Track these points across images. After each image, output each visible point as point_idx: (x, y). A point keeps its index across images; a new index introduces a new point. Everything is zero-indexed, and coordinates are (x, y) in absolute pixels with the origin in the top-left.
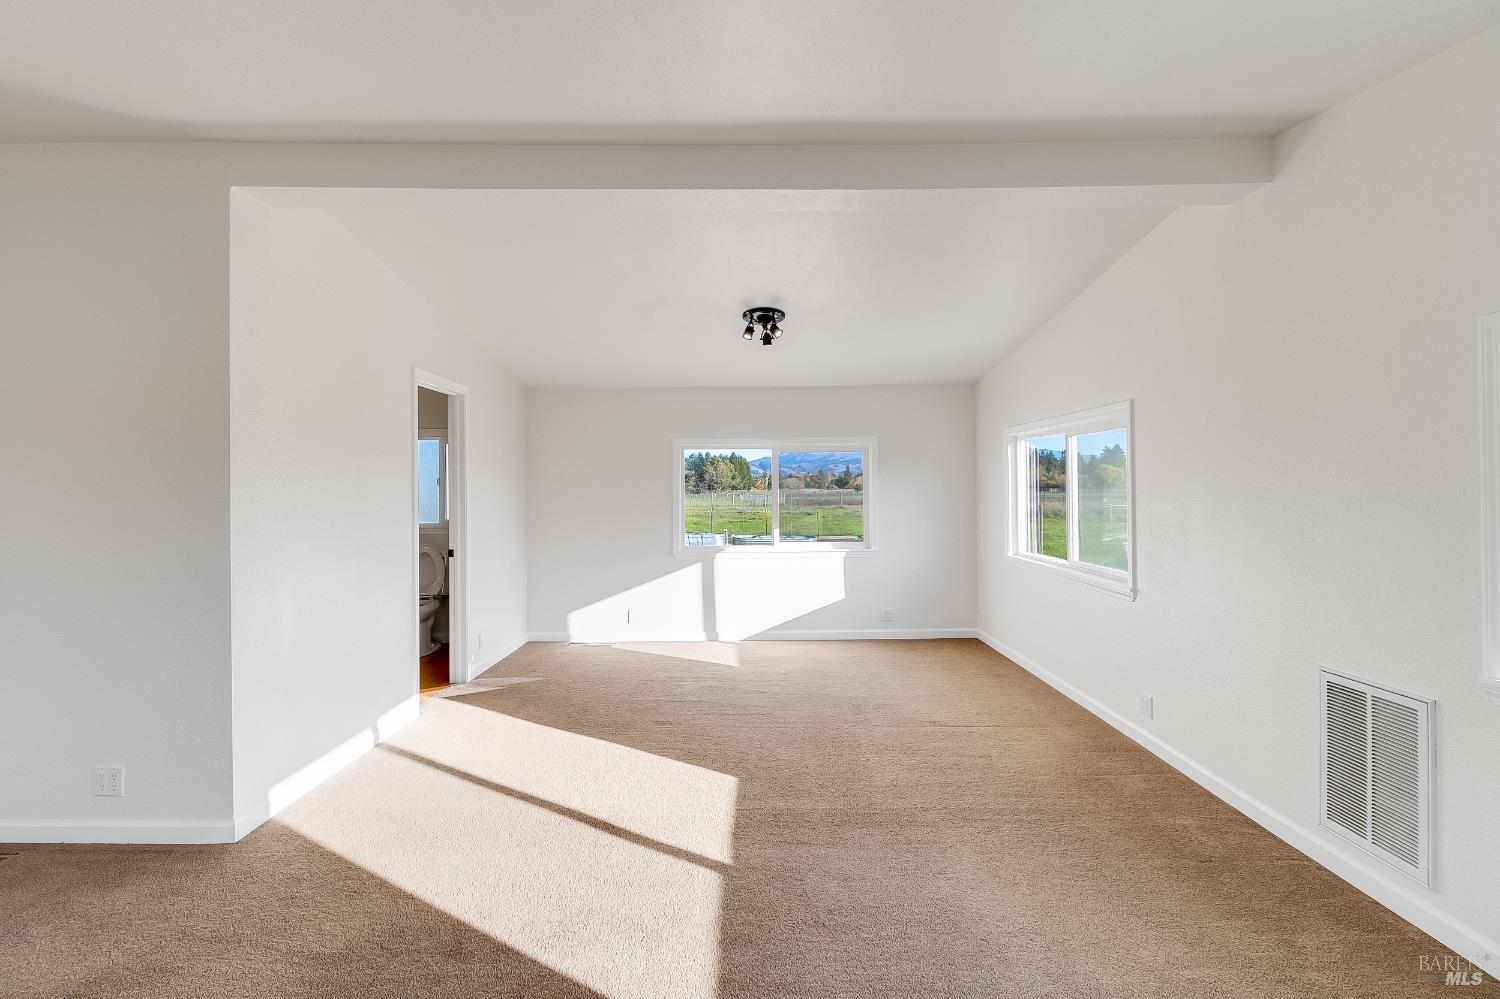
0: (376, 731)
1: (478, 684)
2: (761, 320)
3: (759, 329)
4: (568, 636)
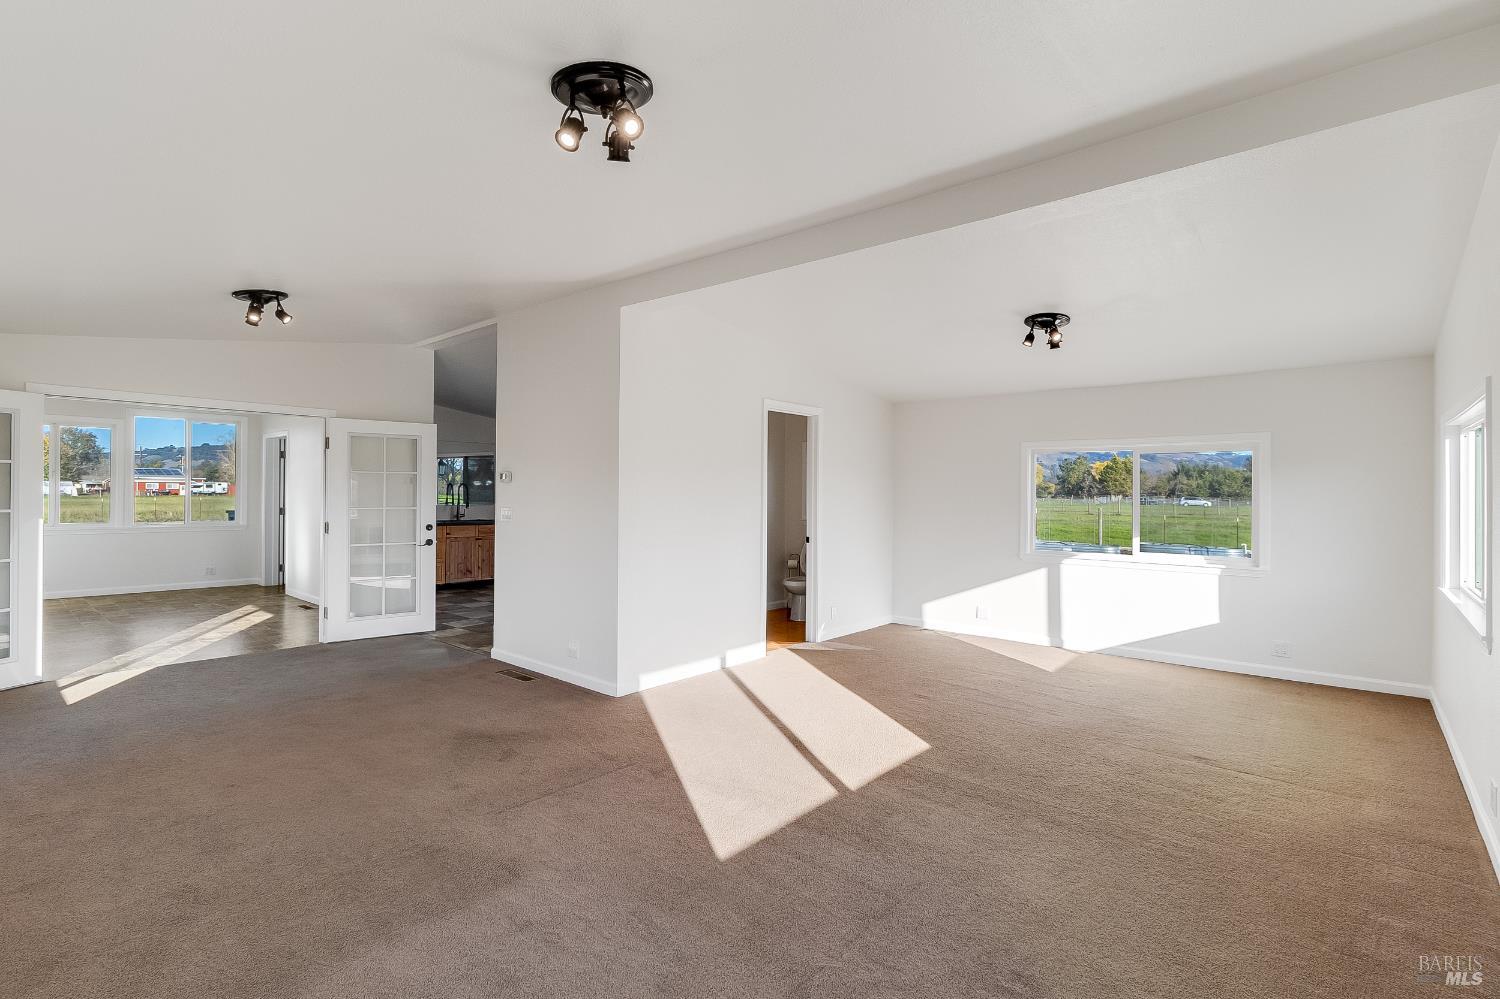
0: (723, 660)
1: (825, 646)
2: (1044, 325)
3: (1040, 334)
4: (922, 622)
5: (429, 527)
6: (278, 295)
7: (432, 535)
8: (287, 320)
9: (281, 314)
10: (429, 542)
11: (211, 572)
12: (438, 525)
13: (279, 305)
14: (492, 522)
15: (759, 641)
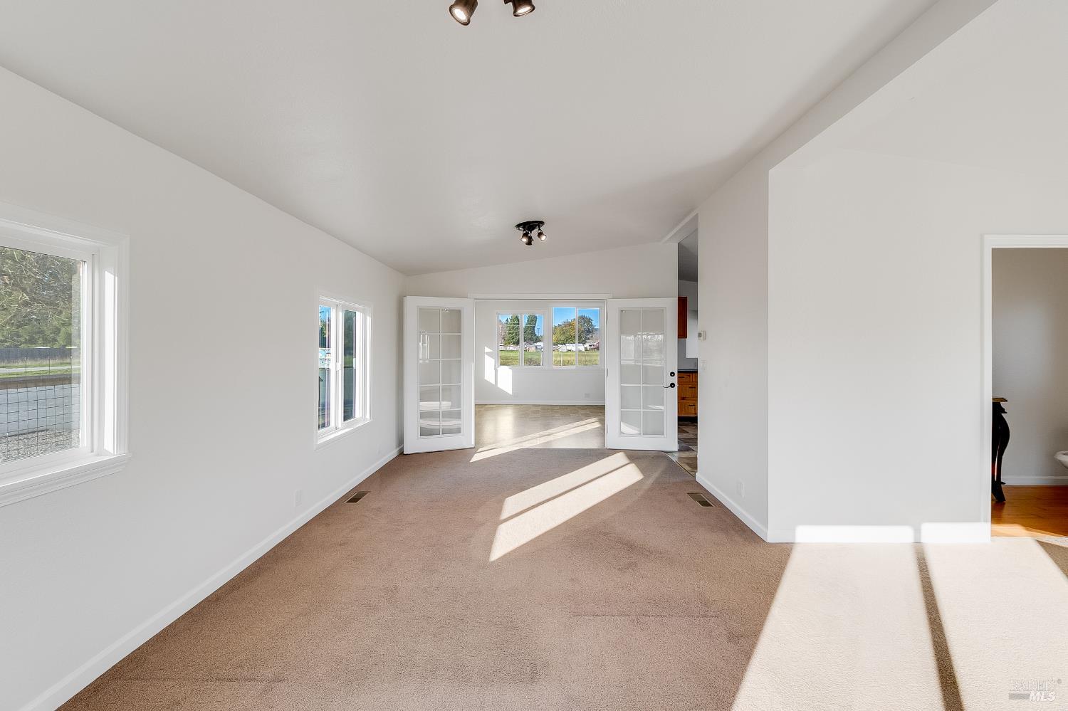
0: (917, 531)
5: (672, 374)
6: (540, 223)
7: (675, 380)
8: (543, 238)
9: (540, 234)
10: (672, 385)
11: (587, 395)
12: (679, 372)
13: (540, 229)
14: (696, 372)
15: (977, 520)
